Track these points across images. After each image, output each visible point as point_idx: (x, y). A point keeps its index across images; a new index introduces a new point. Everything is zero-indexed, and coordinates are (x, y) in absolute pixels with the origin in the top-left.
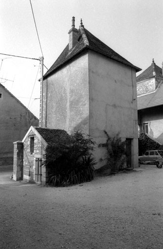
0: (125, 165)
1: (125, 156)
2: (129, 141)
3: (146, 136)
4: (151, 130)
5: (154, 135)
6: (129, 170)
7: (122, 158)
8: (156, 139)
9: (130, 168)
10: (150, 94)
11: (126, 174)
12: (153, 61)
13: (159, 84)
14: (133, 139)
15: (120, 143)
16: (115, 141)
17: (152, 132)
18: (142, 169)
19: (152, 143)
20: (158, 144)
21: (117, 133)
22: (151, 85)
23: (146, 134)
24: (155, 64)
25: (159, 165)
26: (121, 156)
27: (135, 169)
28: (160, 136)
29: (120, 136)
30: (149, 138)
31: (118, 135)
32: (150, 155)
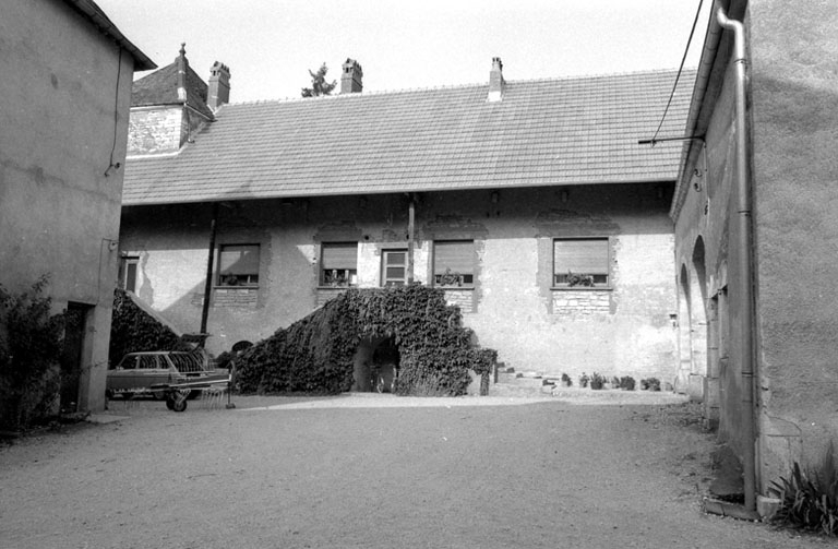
0: (56, 405)
1: (57, 369)
2: (80, 312)
3: (128, 300)
4: (147, 281)
5: (155, 299)
6: (72, 421)
7: (48, 375)
8: (161, 313)
9: (73, 416)
10: (159, 159)
11: (62, 438)
12: (183, 52)
13: (194, 133)
14: (94, 306)
15: (42, 321)
16: (23, 311)
17: (148, 290)
18: (117, 418)
19: (146, 326)
20: (168, 332)
21: (35, 279)
22: (165, 130)
23: (129, 293)
24: (186, 61)
25: (179, 402)
26: (43, 369)
27: (92, 418)
28: (174, 306)
29: (47, 291)
30: (138, 309)
31: (38, 287)
32: (141, 367)
